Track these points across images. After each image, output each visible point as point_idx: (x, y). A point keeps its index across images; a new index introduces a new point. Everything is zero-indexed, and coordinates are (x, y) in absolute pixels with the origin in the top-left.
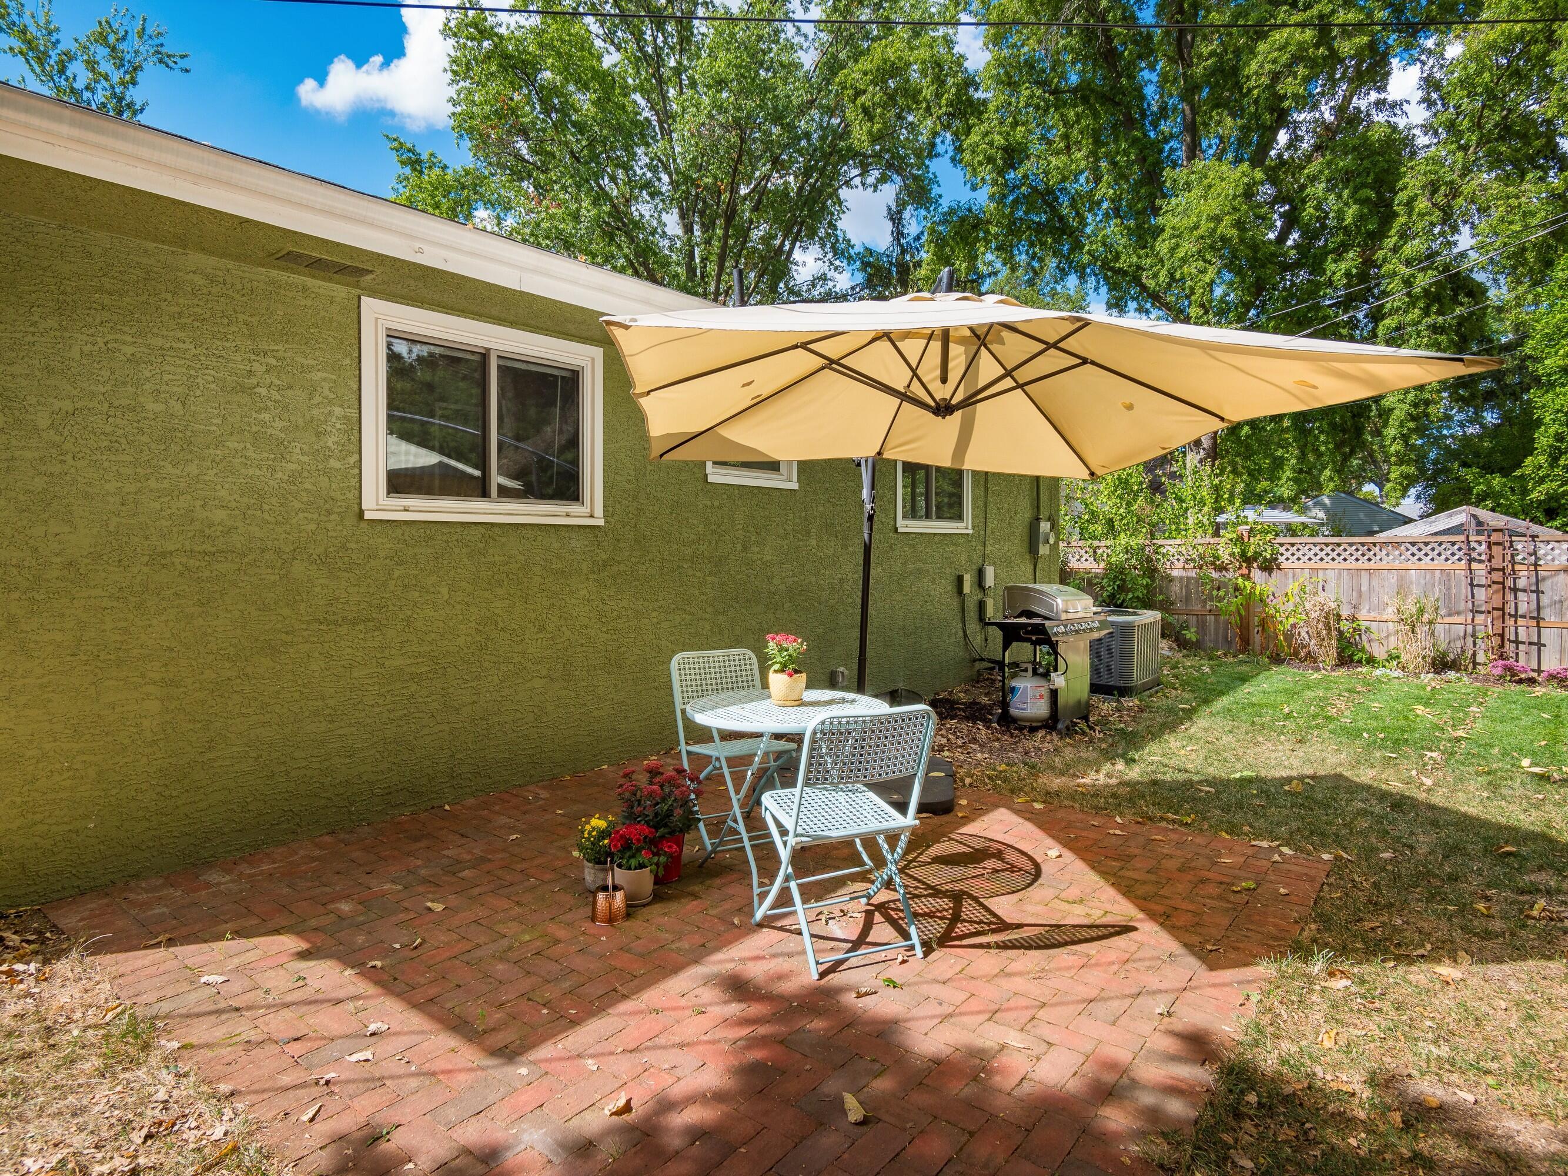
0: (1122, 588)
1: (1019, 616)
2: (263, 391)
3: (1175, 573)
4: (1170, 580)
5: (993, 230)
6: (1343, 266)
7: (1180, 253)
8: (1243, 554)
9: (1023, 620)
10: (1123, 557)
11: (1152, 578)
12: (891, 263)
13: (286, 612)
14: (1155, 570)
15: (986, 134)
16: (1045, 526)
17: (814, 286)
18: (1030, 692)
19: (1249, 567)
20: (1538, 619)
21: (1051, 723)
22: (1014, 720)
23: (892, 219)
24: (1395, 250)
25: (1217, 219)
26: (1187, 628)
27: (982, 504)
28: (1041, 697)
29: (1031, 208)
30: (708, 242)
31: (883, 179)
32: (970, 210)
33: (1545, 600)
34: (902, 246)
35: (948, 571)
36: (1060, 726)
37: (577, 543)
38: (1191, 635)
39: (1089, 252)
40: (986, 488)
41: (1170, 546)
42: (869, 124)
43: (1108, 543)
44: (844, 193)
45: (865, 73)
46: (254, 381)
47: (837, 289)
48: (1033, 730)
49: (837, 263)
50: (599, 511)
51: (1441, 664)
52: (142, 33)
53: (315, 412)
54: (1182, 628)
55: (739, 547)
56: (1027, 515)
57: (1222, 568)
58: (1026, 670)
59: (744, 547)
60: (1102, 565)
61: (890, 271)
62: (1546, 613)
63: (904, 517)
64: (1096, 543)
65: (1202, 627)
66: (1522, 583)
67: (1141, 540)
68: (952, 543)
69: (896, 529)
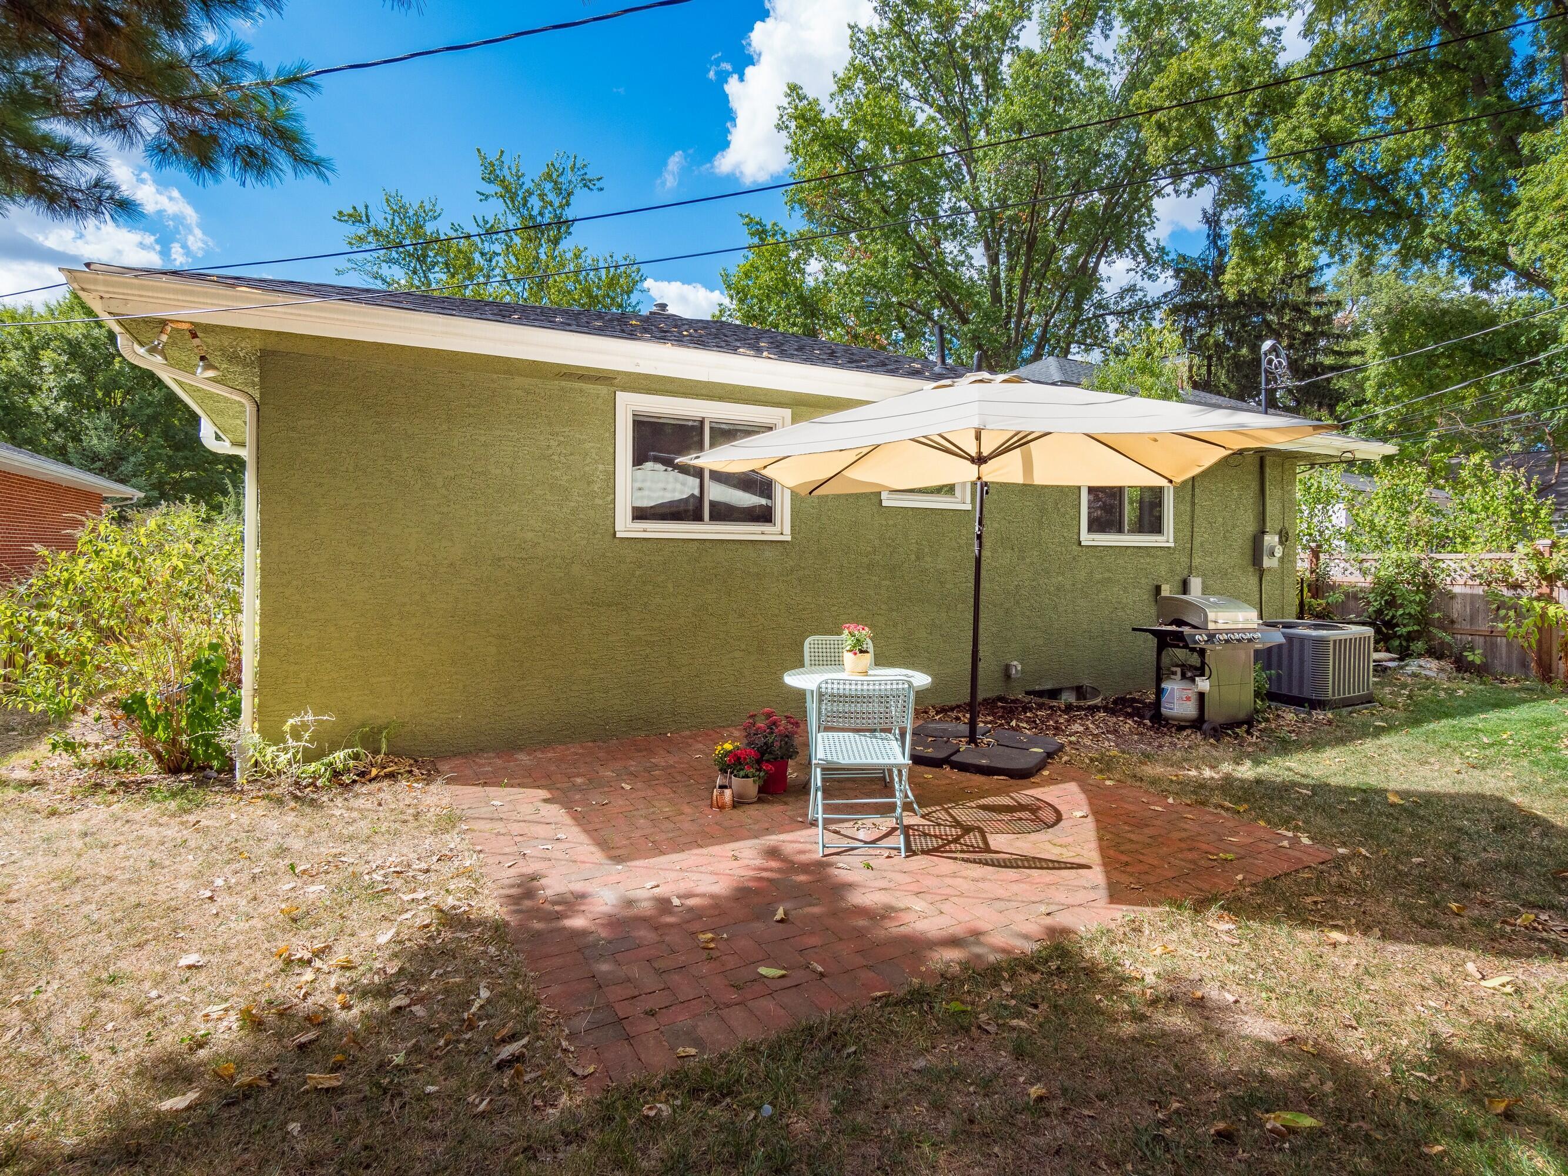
0: (1391, 604)
1: (1171, 624)
2: (556, 458)
3: (1457, 590)
4: (1453, 597)
5: (1311, 224)
7: (1539, 227)
8: (1542, 570)
9: (1174, 628)
10: (1392, 571)
11: (1428, 595)
12: (1207, 267)
13: (568, 596)
14: (1433, 586)
15: (1294, 129)
16: (1271, 540)
17: (1122, 298)
18: (1176, 694)
19: (1551, 585)
21: (1197, 724)
22: (1167, 719)
23: (1207, 222)
26: (1472, 649)
27: (1187, 518)
28: (1188, 699)
29: (1359, 195)
30: (1011, 269)
31: (1199, 184)
32: (1282, 207)
34: (1218, 249)
35: (1143, 581)
36: (1205, 726)
37: (769, 553)
38: (1475, 657)
39: (1432, 235)
40: (1193, 504)
41: (1449, 560)
42: (1164, 139)
43: (1376, 556)
44: (1156, 202)
45: (1161, 90)
46: (550, 452)
47: (1148, 299)
48: (1181, 729)
49: (1151, 271)
50: (787, 530)
52: (573, 169)
53: (587, 469)
54: (1465, 649)
55: (913, 557)
56: (1251, 528)
57: (1516, 586)
58: (1174, 673)
59: (918, 558)
60: (1369, 579)
61: (1206, 276)
63: (1090, 530)
64: (1362, 556)
65: (1491, 648)
67: (1415, 554)
68: (1148, 555)
69: (1080, 543)
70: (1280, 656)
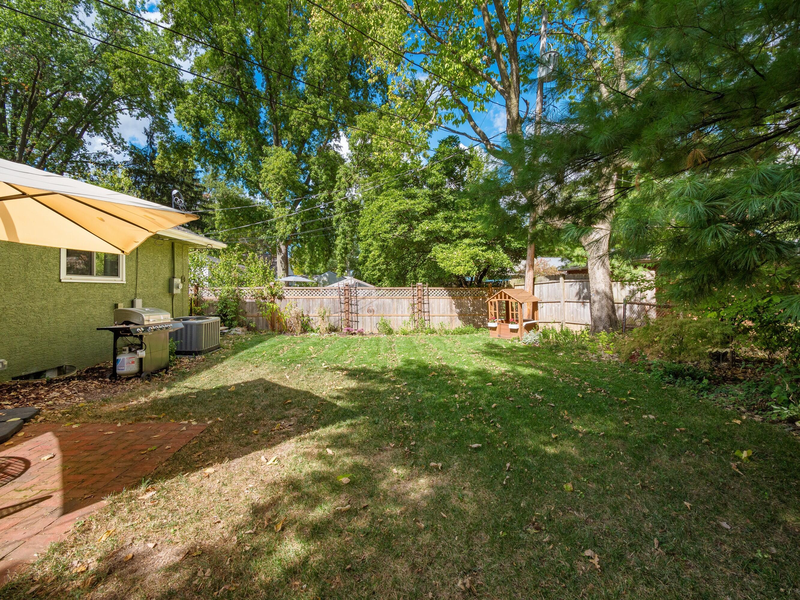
0: (225, 307)
1: (122, 324)
3: (247, 301)
4: (246, 303)
5: (194, 151)
6: (323, 195)
7: (268, 179)
8: (272, 293)
9: (124, 326)
10: (226, 294)
11: (238, 303)
12: (147, 156)
14: (239, 299)
15: (186, 108)
16: (177, 281)
17: (99, 157)
18: (126, 361)
19: (274, 298)
20: (357, 313)
21: (138, 375)
22: (120, 376)
23: (147, 134)
24: (337, 193)
25: (280, 169)
26: (252, 322)
27: (134, 269)
28: (133, 362)
29: (212, 147)
31: (142, 115)
32: (182, 140)
33: (359, 307)
34: (152, 149)
35: (107, 302)
36: (143, 375)
38: (253, 325)
39: (237, 171)
40: (137, 262)
41: (245, 290)
42: (123, 84)
43: (220, 288)
44: (119, 115)
45: (121, 59)
47: (115, 161)
48: (128, 379)
49: (116, 148)
51: (332, 330)
54: (250, 322)
56: (168, 275)
57: (265, 298)
58: (125, 350)
60: (218, 297)
61: (146, 159)
62: (359, 312)
63: (68, 274)
64: (215, 288)
65: (258, 321)
66: (353, 302)
67: (234, 287)
68: (110, 288)
69: (60, 281)
70: (181, 335)
